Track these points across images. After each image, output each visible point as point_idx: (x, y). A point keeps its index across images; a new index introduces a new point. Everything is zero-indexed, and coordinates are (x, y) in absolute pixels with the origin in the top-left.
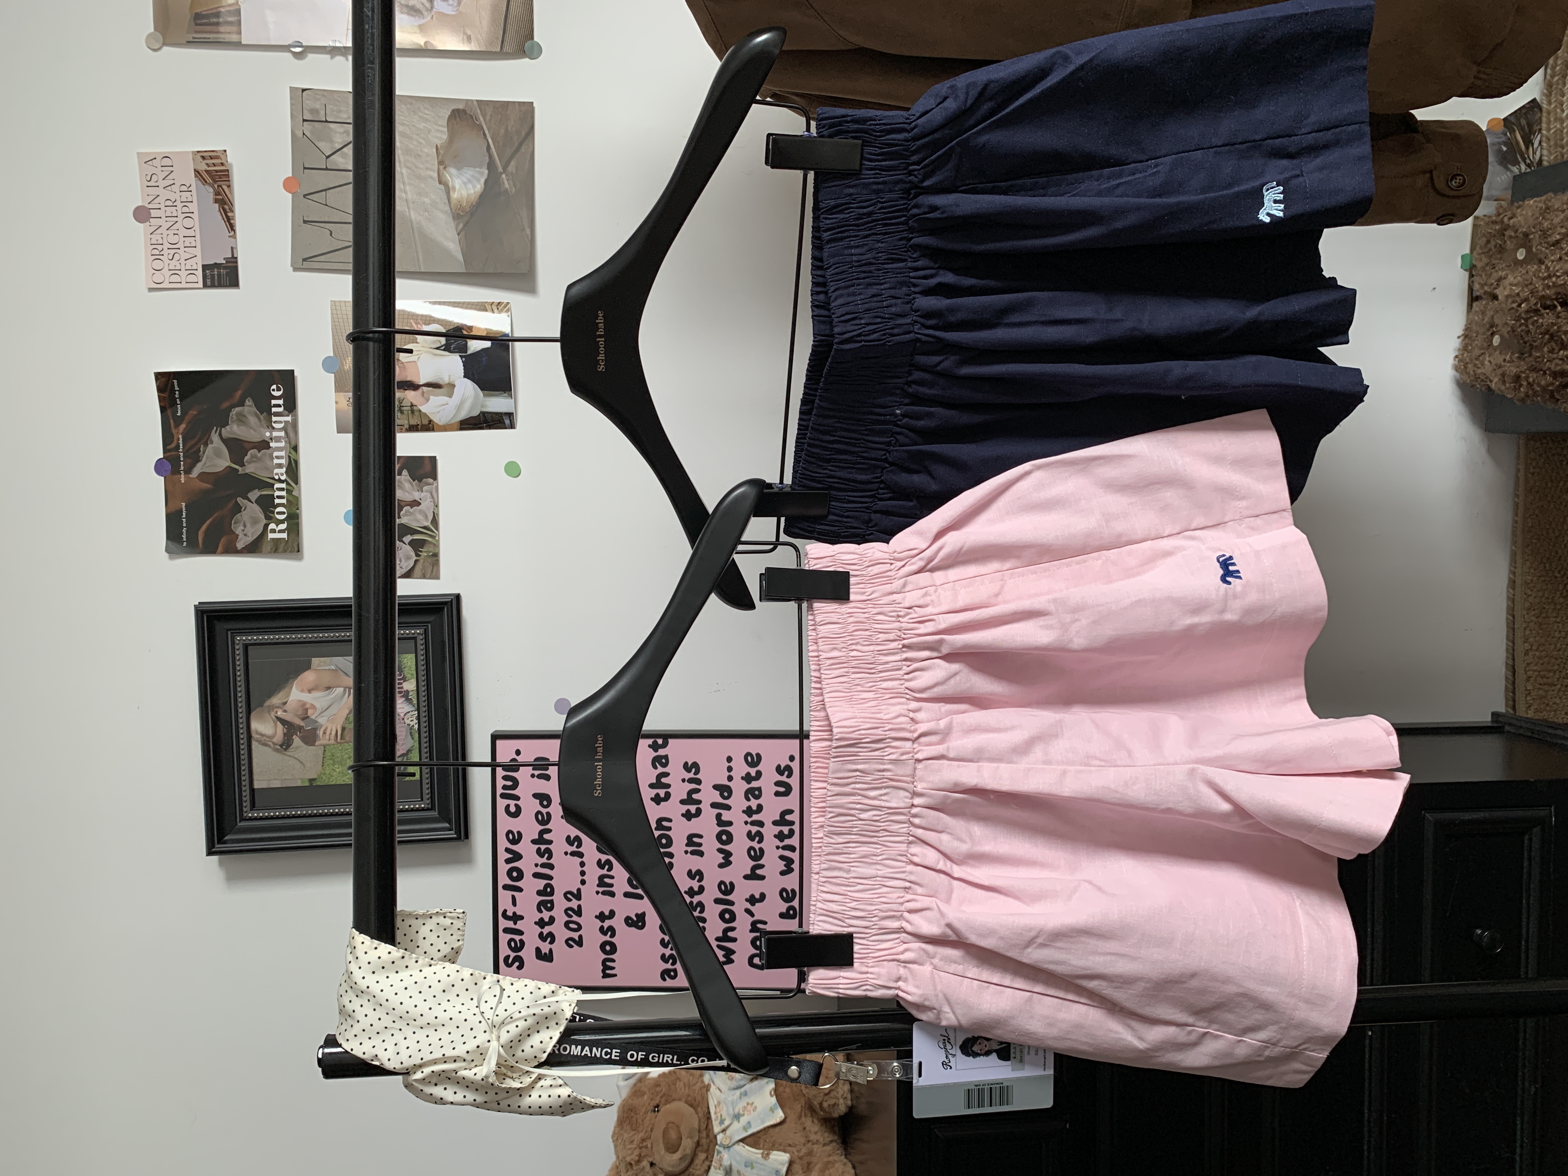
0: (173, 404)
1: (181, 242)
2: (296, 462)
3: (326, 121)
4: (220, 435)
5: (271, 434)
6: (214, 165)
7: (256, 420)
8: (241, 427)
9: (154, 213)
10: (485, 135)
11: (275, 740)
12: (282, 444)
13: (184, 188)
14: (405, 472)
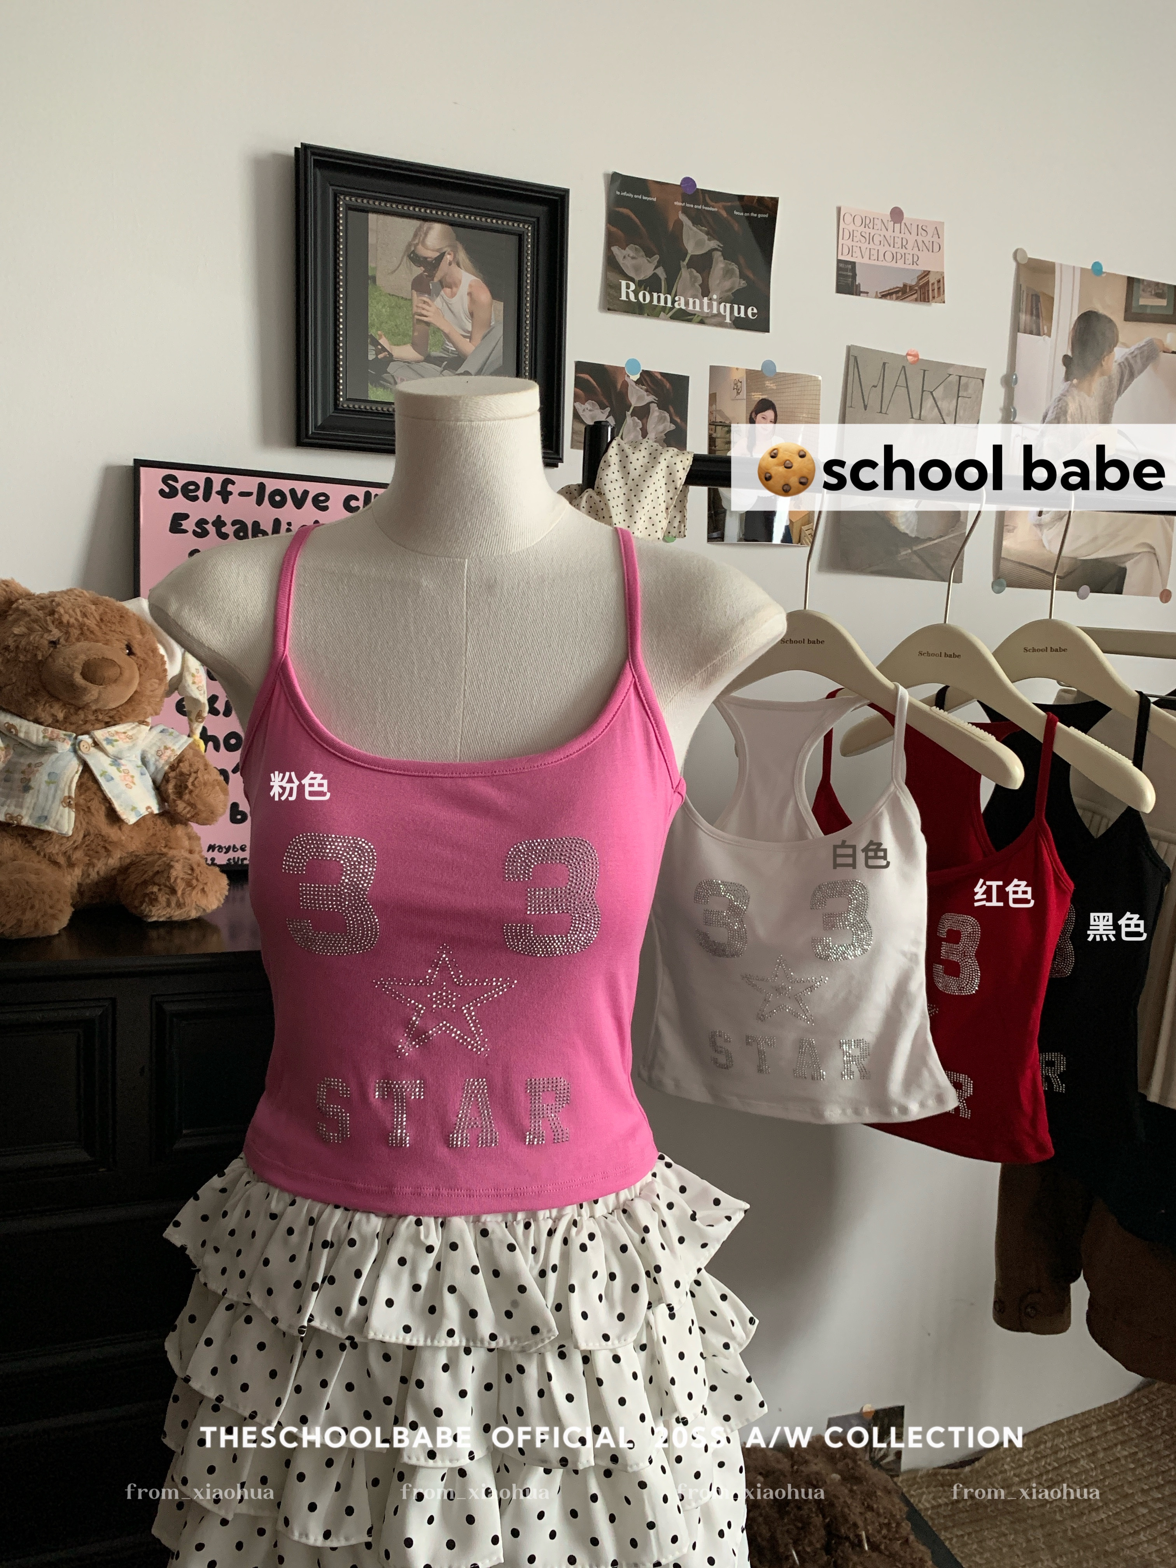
0: (745, 209)
1: (874, 247)
2: (690, 321)
3: (958, 397)
4: (716, 249)
5: (715, 300)
6: (933, 290)
7: (727, 288)
8: (721, 272)
9: (897, 226)
10: (941, 537)
11: (420, 247)
12: (706, 310)
13: (916, 259)
14: (673, 427)
